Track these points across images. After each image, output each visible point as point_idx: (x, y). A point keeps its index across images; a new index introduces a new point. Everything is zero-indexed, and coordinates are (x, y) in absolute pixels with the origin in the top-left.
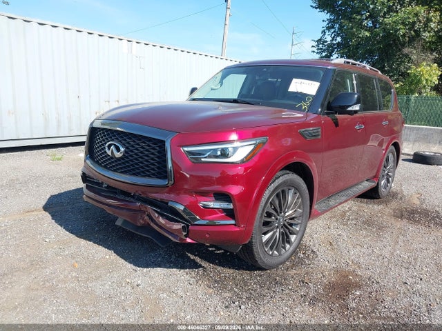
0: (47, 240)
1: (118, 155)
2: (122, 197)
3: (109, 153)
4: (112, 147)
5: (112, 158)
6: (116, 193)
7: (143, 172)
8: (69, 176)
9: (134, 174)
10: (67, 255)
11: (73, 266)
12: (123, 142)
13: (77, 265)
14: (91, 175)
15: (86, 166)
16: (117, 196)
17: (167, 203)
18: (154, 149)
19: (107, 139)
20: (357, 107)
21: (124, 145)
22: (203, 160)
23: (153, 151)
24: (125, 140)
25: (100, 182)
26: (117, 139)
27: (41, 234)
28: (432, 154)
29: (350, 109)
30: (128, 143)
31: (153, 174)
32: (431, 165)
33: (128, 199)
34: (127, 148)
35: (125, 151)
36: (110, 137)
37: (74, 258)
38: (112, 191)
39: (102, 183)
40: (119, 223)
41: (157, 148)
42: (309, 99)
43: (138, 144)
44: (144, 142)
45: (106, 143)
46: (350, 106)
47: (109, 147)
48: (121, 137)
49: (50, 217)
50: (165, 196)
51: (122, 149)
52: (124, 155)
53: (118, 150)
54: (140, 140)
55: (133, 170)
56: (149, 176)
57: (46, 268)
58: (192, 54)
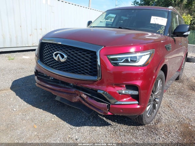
0: (15, 110)
1: (62, 60)
2: (63, 85)
3: (56, 59)
4: (59, 55)
5: (58, 62)
6: (58, 83)
7: (80, 71)
8: (20, 69)
9: (73, 72)
10: (28, 119)
11: (34, 127)
12: (66, 52)
13: (36, 127)
14: (41, 71)
15: (38, 66)
16: (59, 85)
17: (97, 91)
18: (87, 57)
19: (54, 50)
20: (189, 33)
21: (66, 54)
22: (120, 64)
23: (87, 58)
24: (67, 51)
25: (48, 76)
26: (61, 50)
27: (10, 105)
28: (190, 57)
29: (185, 34)
30: (70, 53)
31: (87, 73)
32: (190, 62)
33: (67, 87)
34: (69, 56)
35: (67, 57)
36: (56, 49)
37: (33, 122)
38: (56, 82)
39: (49, 77)
40: (57, 99)
41: (90, 56)
42: (163, 28)
43: (76, 54)
44: (80, 52)
45: (53, 53)
46: (186, 32)
47: (56, 55)
48: (64, 49)
49: (15, 94)
50: (94, 87)
51: (66, 56)
52: (67, 60)
53: (63, 57)
54: (77, 51)
55: (73, 70)
56: (83, 74)
57: (17, 129)
58: (77, 6)
